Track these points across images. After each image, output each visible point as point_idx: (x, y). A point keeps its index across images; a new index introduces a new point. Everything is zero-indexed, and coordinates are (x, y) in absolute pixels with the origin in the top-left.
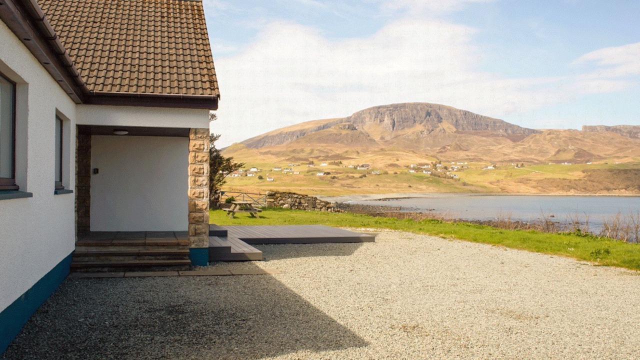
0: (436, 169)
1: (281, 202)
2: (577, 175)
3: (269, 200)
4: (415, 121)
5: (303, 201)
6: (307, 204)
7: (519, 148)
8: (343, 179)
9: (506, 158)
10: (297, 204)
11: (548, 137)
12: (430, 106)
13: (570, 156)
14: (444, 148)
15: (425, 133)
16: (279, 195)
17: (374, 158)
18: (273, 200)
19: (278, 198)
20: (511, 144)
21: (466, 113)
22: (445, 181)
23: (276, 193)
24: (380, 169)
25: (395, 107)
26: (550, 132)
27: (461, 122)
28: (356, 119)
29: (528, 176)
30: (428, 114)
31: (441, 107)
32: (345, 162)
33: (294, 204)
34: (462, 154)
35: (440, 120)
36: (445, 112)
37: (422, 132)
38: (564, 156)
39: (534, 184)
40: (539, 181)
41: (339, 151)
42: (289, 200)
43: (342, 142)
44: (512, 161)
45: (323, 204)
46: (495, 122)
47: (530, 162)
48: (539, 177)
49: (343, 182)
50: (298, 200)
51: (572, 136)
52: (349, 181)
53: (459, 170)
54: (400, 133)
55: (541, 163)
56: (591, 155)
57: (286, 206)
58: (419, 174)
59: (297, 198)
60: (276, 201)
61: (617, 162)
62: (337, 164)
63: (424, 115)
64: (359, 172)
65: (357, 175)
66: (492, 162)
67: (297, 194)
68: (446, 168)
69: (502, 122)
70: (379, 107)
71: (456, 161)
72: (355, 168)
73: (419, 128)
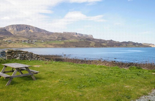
0: (29, 41)
1: (15, 56)
2: (63, 43)
3: (8, 55)
4: (23, 29)
5: (26, 55)
6: (28, 57)
7: (49, 37)
8: (3, 44)
9: (46, 39)
10: (23, 57)
11: (56, 34)
12: (27, 25)
13: (61, 39)
14: (31, 36)
15: (26, 32)
16: (13, 52)
17: (12, 38)
18: (10, 55)
19: (13, 54)
20: (47, 36)
21: (36, 28)
22: (32, 45)
23: (12, 51)
24: (14, 41)
25: (18, 25)
26: (56, 33)
27: (35, 30)
28: (6, 28)
29: (52, 43)
30: (26, 27)
31: (30, 26)
32: (4, 40)
33: (22, 57)
34: (35, 38)
35: (29, 29)
36: (31, 27)
37: (25, 32)
38: (59, 39)
39: (53, 45)
40: (54, 45)
41: (2, 36)
42: (19, 55)
43: (3, 34)
44: (48, 40)
45: (36, 56)
46: (43, 30)
47: (52, 40)
48: (54, 44)
49: (4, 45)
50: (24, 55)
51: (61, 34)
52: (5, 45)
53: (35, 42)
54: (19, 32)
55: (54, 40)
56: (65, 39)
57: (18, 58)
58: (25, 43)
59: (23, 53)
60: (12, 56)
61: (71, 40)
62: (1, 40)
63: (25, 28)
64: (8, 42)
65: (7, 43)
66: (43, 40)
67: (23, 52)
68: (32, 41)
69: (45, 30)
70: (13, 25)
71: (34, 39)
72: (7, 41)
73: (24, 31)
